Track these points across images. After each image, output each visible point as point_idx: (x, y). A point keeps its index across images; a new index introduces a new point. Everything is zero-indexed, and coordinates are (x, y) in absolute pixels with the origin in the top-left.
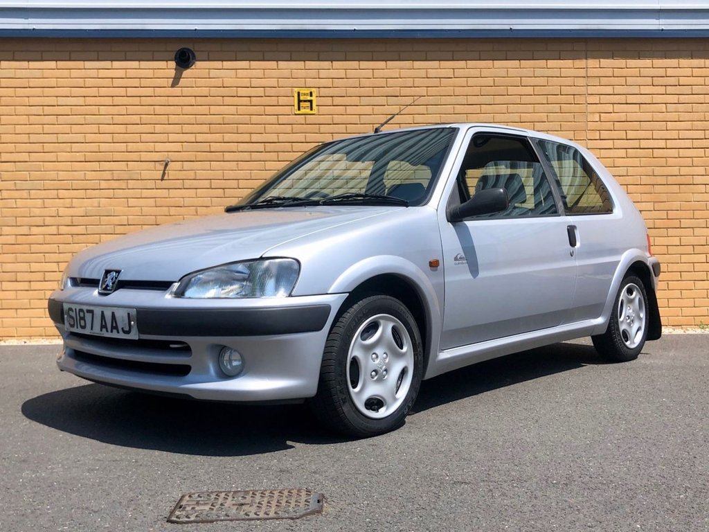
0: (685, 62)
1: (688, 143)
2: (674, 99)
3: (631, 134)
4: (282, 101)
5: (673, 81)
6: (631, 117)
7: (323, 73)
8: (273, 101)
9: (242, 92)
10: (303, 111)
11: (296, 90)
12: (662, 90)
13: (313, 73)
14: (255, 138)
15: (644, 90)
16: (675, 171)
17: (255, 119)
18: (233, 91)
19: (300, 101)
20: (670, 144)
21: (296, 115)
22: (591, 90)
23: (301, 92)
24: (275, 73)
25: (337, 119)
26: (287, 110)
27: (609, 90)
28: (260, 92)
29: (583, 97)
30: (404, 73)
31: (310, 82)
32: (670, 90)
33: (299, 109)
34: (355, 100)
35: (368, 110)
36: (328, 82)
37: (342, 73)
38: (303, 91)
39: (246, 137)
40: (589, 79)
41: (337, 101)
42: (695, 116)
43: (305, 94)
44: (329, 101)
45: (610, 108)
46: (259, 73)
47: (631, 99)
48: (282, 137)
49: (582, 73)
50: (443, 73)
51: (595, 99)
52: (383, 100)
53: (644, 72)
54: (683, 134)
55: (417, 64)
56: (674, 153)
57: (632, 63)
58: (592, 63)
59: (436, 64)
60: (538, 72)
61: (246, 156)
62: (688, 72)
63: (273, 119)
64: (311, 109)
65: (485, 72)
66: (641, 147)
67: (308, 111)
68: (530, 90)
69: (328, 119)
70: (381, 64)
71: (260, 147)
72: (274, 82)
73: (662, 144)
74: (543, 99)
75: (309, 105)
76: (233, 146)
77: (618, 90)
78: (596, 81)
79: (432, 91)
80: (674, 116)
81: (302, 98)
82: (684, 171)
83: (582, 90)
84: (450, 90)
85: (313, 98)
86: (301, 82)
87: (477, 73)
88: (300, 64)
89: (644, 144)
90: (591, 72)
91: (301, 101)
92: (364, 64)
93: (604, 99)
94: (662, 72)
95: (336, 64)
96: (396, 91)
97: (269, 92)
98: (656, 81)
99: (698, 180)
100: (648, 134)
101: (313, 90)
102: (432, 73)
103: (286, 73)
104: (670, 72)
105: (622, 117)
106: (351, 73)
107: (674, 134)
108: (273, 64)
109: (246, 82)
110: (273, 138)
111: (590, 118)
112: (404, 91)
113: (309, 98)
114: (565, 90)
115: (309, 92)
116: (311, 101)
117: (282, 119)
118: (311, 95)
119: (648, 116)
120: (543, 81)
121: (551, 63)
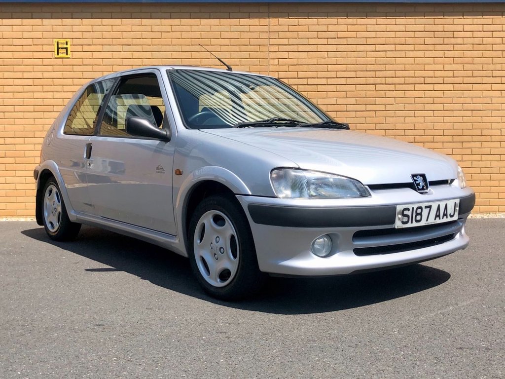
0: (342, 20)
1: (343, 81)
2: (334, 48)
3: (301, 75)
4: (46, 48)
5: (333, 35)
6: (301, 61)
7: (75, 28)
8: (39, 48)
9: (16, 42)
10: (60, 55)
11: (56, 40)
12: (324, 41)
13: (68, 28)
14: (26, 75)
15: (312, 41)
16: (333, 101)
17: (26, 61)
18: (10, 41)
19: (58, 48)
20: (330, 81)
21: (56, 58)
22: (272, 41)
23: (59, 42)
24: (41, 28)
25: (86, 61)
26: (49, 55)
27: (285, 41)
28: (30, 42)
29: (266, 47)
30: (135, 28)
31: (66, 35)
32: (331, 41)
33: (58, 54)
34: (99, 48)
35: (109, 55)
36: (79, 35)
37: (89, 28)
38: (60, 41)
39: (20, 75)
40: (271, 33)
41: (86, 48)
42: (349, 61)
43: (62, 44)
44: (79, 48)
45: (286, 55)
46: (29, 28)
47: (301, 48)
48: (46, 75)
49: (266, 29)
50: (163, 28)
51: (275, 48)
52: (119, 48)
53: (312, 28)
54: (340, 74)
55: (145, 21)
56: (333, 88)
57: (303, 21)
58: (273, 21)
59: (158, 21)
60: (233, 28)
61: (20, 88)
62: (344, 28)
63: (39, 61)
64: (67, 54)
65: (195, 28)
66: (309, 84)
67: (64, 55)
68: (227, 42)
69: (79, 61)
70: (118, 21)
71: (30, 82)
72: (39, 35)
73: (324, 81)
74: (237, 48)
75: (65, 51)
76: (10, 82)
77: (292, 41)
78: (276, 35)
79: (156, 41)
80: (334, 61)
81: (60, 46)
82: (340, 101)
83: (266, 42)
84: (168, 41)
85: (68, 46)
86: (59, 35)
87: (188, 28)
88: (58, 21)
89: (311, 81)
90: (272, 28)
91: (60, 48)
92: (105, 21)
93: (282, 48)
94: (325, 28)
95: (85, 21)
96: (129, 41)
97: (36, 42)
98: (321, 35)
99: (350, 108)
100: (314, 74)
101: (68, 40)
102: (156, 28)
103: (49, 28)
104: (331, 28)
105: (295, 61)
106: (96, 28)
107: (333, 74)
108: (39, 21)
109: (19, 35)
110: (39, 75)
111: (271, 62)
112: (135, 41)
113: (65, 46)
114: (253, 41)
115: (65, 42)
116: (66, 49)
117: (46, 61)
118: (67, 44)
119: (314, 61)
120: (236, 35)
121: (243, 21)
